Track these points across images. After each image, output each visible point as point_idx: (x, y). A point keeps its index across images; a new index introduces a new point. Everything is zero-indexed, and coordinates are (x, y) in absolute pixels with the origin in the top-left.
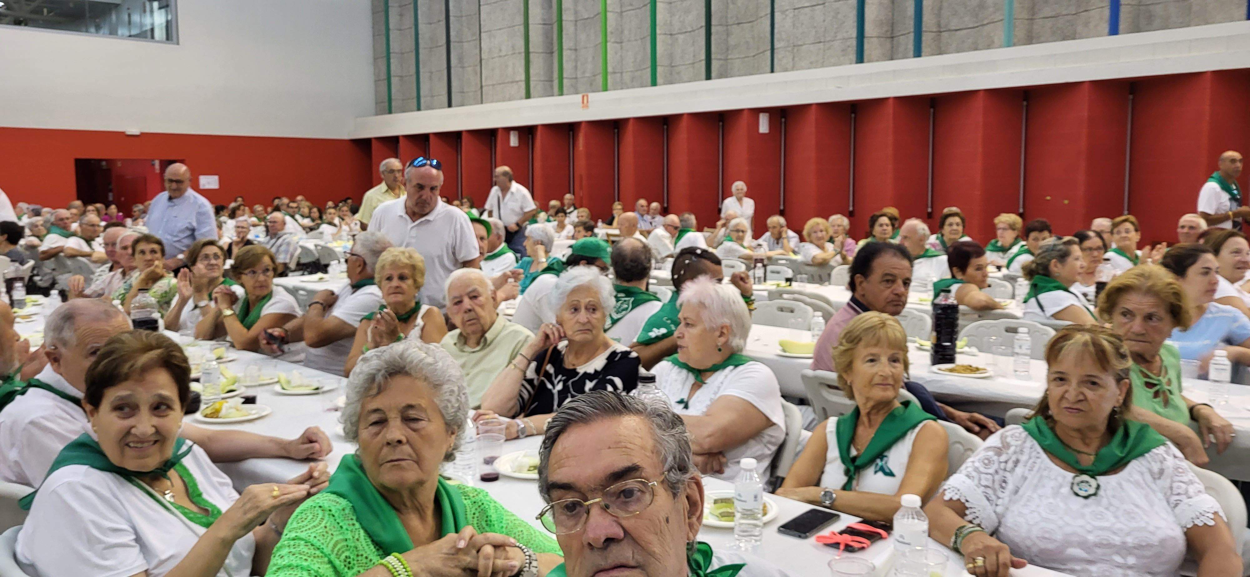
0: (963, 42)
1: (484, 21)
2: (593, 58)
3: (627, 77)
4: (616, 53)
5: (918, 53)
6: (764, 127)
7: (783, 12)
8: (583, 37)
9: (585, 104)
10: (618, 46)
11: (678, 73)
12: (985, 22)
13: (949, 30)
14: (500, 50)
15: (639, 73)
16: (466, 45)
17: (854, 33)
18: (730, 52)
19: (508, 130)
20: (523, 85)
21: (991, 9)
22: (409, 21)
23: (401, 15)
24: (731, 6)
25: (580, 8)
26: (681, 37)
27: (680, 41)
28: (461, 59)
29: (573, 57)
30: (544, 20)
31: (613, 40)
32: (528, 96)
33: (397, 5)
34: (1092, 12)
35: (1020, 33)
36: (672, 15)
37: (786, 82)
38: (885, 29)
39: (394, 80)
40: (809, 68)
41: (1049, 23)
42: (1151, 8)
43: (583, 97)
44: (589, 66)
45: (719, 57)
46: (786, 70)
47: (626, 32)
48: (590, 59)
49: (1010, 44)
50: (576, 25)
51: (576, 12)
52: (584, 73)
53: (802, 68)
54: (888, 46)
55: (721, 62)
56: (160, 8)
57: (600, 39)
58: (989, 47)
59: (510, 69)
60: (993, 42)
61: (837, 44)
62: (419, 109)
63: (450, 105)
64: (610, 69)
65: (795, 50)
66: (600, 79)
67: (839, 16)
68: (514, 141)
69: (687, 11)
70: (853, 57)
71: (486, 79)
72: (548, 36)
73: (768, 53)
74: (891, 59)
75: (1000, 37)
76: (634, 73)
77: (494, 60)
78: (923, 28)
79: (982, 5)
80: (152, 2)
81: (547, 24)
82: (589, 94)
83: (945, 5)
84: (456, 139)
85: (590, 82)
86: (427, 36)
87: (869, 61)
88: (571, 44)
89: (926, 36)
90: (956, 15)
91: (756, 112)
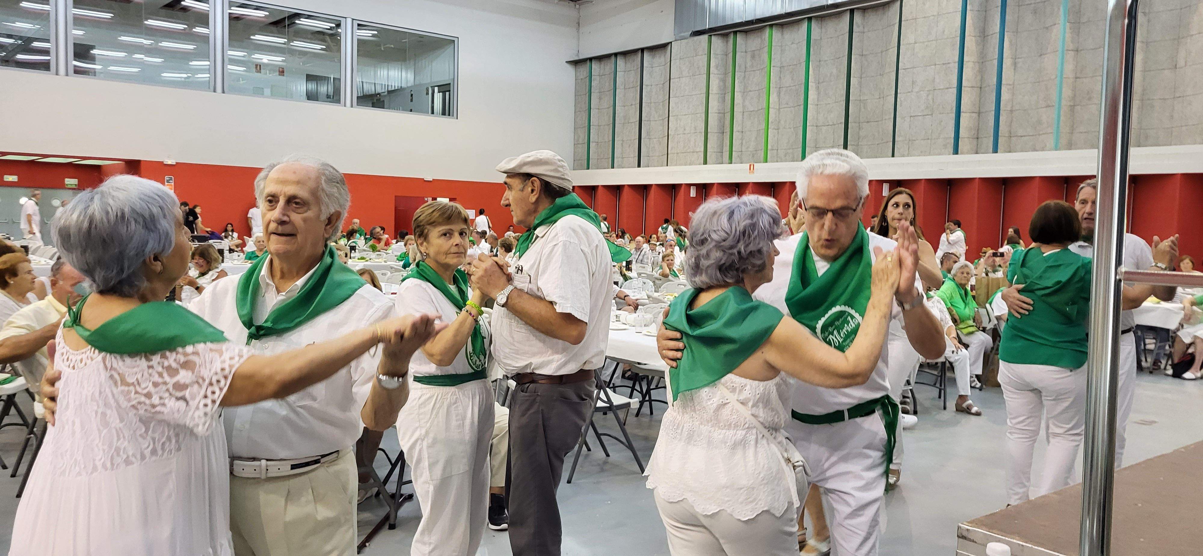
0: (1025, 145)
2: (756, 138)
3: (781, 153)
4: (774, 136)
5: (995, 151)
7: (902, 118)
8: (749, 123)
9: (751, 169)
10: (776, 131)
12: (1041, 133)
13: (1017, 136)
14: (685, 130)
15: (791, 151)
16: (653, 123)
18: (860, 140)
19: (689, 185)
20: (702, 155)
21: (1045, 126)
23: (600, 99)
24: (863, 110)
25: (748, 103)
26: (825, 128)
27: (825, 130)
28: (648, 133)
29: (740, 137)
30: (719, 110)
31: (773, 127)
32: (705, 163)
33: (597, 91)
36: (818, 113)
37: (903, 164)
38: (973, 132)
39: (592, 145)
40: (919, 156)
41: (1083, 136)
43: (750, 165)
44: (753, 144)
45: (853, 143)
46: (903, 156)
47: (782, 122)
48: (753, 139)
49: (1057, 148)
50: (743, 115)
51: (744, 106)
52: (748, 148)
53: (914, 156)
54: (975, 144)
57: (764, 126)
58: (1043, 149)
59: (692, 143)
60: (1046, 146)
61: (940, 141)
62: (613, 167)
63: (639, 166)
64: (769, 147)
65: (910, 143)
66: (762, 154)
67: (943, 123)
68: (692, 193)
69: (831, 111)
70: (951, 150)
71: (672, 149)
72: (721, 121)
73: (891, 144)
74: (977, 153)
75: (1051, 141)
76: (789, 151)
77: (679, 136)
78: (1000, 134)
79: (1039, 122)
80: (433, 88)
81: (722, 113)
82: (755, 164)
83: (1014, 119)
84: (643, 189)
85: (753, 156)
86: (621, 115)
87: (962, 154)
88: (740, 128)
89: (1001, 140)
90: (1021, 126)
91: (881, 182)
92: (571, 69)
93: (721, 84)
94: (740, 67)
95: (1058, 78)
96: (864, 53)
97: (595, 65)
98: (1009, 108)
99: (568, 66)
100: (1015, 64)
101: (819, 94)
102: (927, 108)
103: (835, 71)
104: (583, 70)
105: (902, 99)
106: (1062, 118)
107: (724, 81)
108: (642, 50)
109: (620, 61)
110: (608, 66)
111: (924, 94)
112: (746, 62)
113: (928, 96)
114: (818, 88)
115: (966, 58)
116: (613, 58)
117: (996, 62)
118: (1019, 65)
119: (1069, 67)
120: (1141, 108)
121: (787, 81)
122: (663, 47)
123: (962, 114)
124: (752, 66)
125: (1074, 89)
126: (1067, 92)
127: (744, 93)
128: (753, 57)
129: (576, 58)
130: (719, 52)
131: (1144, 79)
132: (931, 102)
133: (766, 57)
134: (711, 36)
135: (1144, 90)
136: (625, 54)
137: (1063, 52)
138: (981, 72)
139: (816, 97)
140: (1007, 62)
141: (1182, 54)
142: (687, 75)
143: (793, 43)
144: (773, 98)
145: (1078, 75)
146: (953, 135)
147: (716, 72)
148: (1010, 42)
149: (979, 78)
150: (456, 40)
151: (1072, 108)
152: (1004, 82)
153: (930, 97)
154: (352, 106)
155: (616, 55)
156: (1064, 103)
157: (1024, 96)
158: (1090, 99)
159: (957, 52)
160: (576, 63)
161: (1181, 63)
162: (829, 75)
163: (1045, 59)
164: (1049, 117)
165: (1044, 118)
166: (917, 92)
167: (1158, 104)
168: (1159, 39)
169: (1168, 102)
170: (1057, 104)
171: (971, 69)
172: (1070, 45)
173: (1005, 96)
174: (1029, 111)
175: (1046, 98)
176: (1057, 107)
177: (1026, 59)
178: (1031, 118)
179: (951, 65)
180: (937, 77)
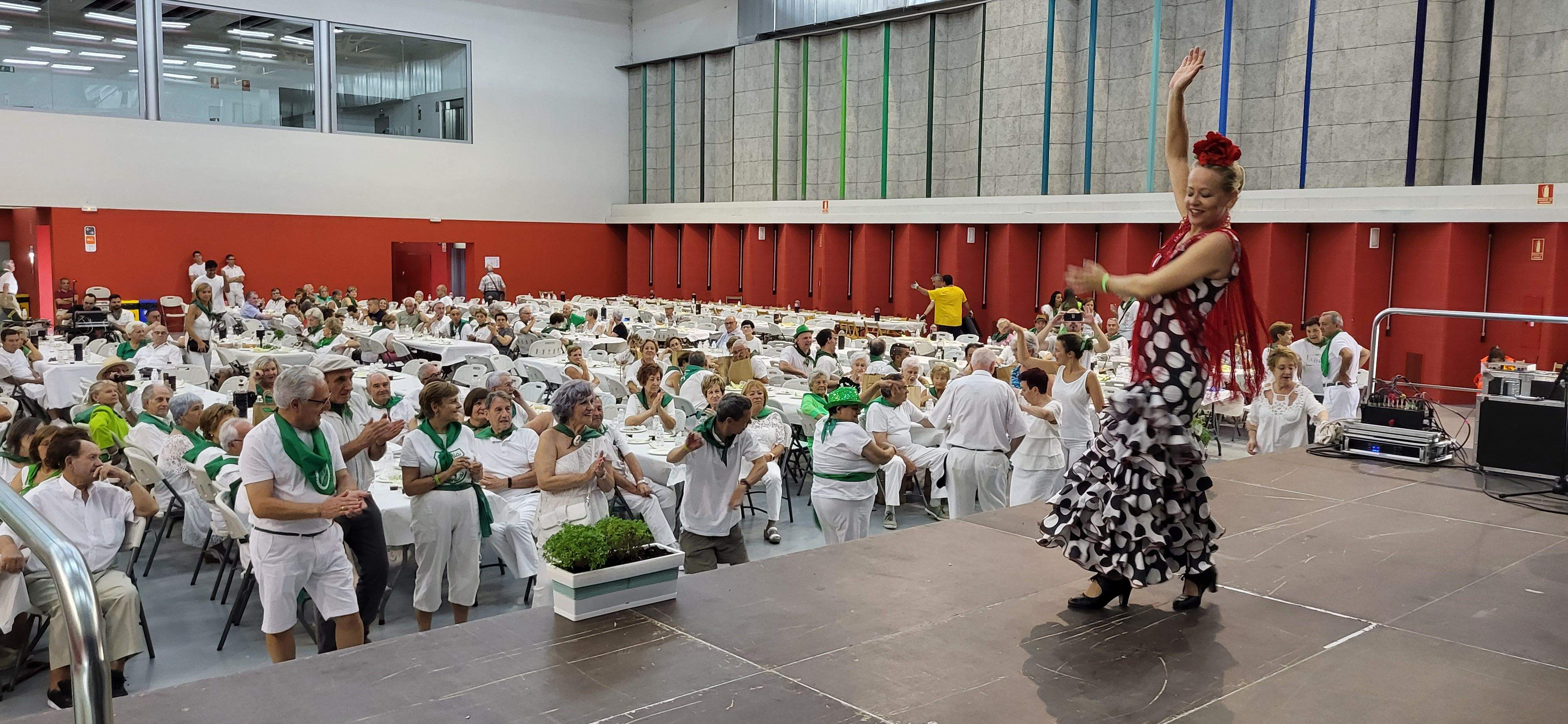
0: (1121, 183)
1: (738, 129)
2: (833, 168)
3: (861, 187)
4: (852, 166)
5: (1087, 191)
6: (971, 238)
7: (988, 149)
8: (824, 150)
9: (825, 208)
10: (854, 160)
11: (905, 187)
12: (1136, 170)
13: (1111, 173)
14: (751, 156)
15: (870, 185)
16: (718, 146)
17: (1040, 171)
18: (946, 173)
19: (757, 226)
20: (771, 188)
21: (1140, 161)
22: (665, 119)
23: (658, 114)
24: (948, 137)
25: (822, 125)
26: (907, 158)
27: (907, 162)
28: (713, 160)
29: (815, 166)
30: (791, 132)
31: (850, 155)
32: (775, 198)
33: (653, 105)
35: (1159, 180)
36: (900, 139)
37: (988, 204)
38: (1065, 167)
39: (649, 172)
40: (1007, 195)
43: (824, 202)
44: (829, 175)
45: (936, 178)
46: (989, 195)
47: (861, 149)
48: (830, 170)
49: (1150, 190)
50: (818, 139)
51: (819, 128)
52: (825, 179)
53: (1001, 195)
54: (1066, 183)
55: (940, 182)
56: (452, 108)
57: (840, 153)
58: (1138, 190)
59: (759, 173)
60: (1140, 187)
61: (1027, 177)
62: (673, 201)
63: (702, 200)
64: (847, 180)
65: (996, 180)
66: (838, 187)
67: (1030, 157)
68: (762, 235)
69: (913, 137)
70: (1039, 189)
71: (737, 179)
72: (794, 146)
73: (976, 181)
74: (1070, 193)
75: (1144, 182)
76: (869, 184)
77: (746, 164)
78: (1092, 171)
79: (1134, 157)
80: (444, 103)
81: (793, 136)
82: (829, 201)
83: (1109, 153)
84: (706, 230)
85: (830, 190)
86: (682, 135)
87: (1051, 194)
88: (814, 156)
89: (1094, 178)
90: (1116, 161)
91: (965, 227)
92: (622, 77)
93: (793, 100)
94: (813, 80)
95: (1152, 106)
96: (949, 68)
97: (650, 73)
98: (1102, 139)
99: (618, 72)
100: (1109, 86)
101: (901, 116)
102: (1014, 137)
103: (917, 88)
104: (638, 78)
105: (987, 126)
106: (1157, 153)
107: (796, 96)
108: (703, 55)
109: (679, 69)
110: (665, 74)
111: (1009, 120)
112: (820, 73)
113: (1014, 122)
114: (899, 109)
115: (1054, 79)
116: (670, 63)
117: (1087, 84)
118: (1113, 87)
121: (866, 99)
122: (727, 52)
123: (1051, 146)
124: (827, 79)
127: (819, 112)
128: (828, 68)
129: (630, 63)
130: (789, 60)
131: (1242, 109)
132: (1017, 131)
133: (840, 68)
134: (779, 40)
136: (685, 59)
137: (1156, 75)
138: (1073, 94)
139: (898, 119)
140: (1099, 85)
141: (1281, 81)
142: (753, 88)
143: (871, 53)
144: (850, 119)
147: (786, 85)
148: (1103, 59)
149: (1070, 102)
150: (468, 44)
152: (1095, 108)
153: (1017, 123)
154: (331, 132)
155: (673, 60)
157: (1118, 125)
159: (1044, 71)
160: (629, 69)
161: (1280, 91)
162: (911, 93)
163: (1140, 82)
164: (1143, 151)
165: (1139, 154)
166: (1003, 118)
167: (1256, 138)
168: (1258, 61)
169: (1267, 136)
170: (1150, 137)
171: (1060, 92)
172: (1165, 65)
173: (1097, 125)
174: (1124, 143)
175: (1140, 130)
176: (1150, 141)
177: (1120, 81)
178: (1126, 151)
179: (1038, 86)
180: (1024, 100)
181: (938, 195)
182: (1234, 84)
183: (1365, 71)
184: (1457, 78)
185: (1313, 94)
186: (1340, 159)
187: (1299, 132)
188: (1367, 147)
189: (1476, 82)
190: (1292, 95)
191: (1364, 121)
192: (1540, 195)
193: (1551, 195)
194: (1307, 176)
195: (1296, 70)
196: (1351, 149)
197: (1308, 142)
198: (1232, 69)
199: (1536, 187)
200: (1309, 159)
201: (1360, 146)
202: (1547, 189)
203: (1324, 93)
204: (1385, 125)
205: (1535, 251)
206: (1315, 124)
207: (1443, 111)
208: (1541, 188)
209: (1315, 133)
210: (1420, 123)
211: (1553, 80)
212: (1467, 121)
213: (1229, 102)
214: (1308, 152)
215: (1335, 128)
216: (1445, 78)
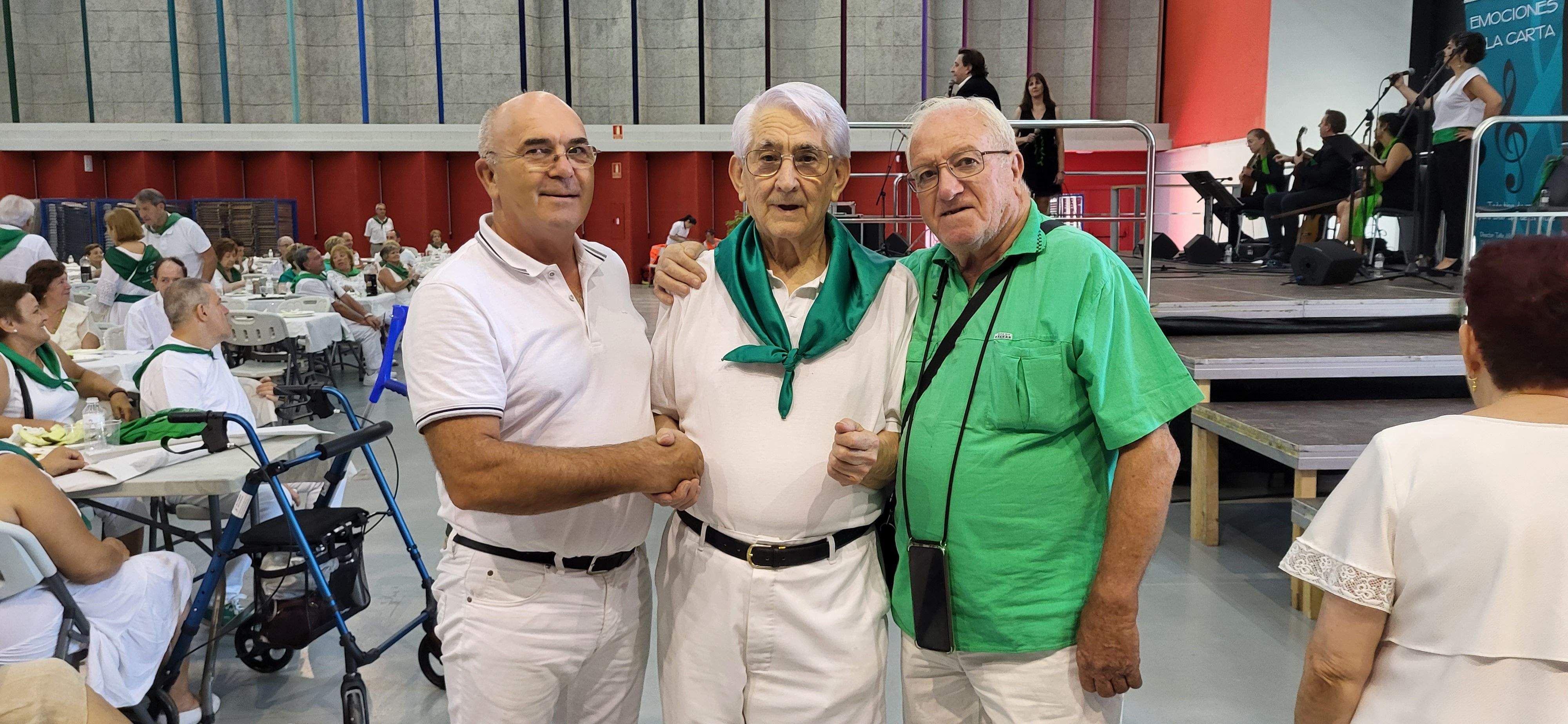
0: (261, 116)
5: (228, 120)
6: (88, 167)
7: (99, 73)
12: (278, 103)
13: (249, 105)
17: (172, 98)
18: (35, 98)
21: (281, 95)
24: (34, 58)
34: (351, 106)
35: (304, 114)
37: (110, 132)
38: (197, 97)
40: (130, 122)
41: (322, 109)
42: (386, 107)
45: (25, 101)
46: (107, 121)
49: (298, 122)
53: (123, 121)
54: (200, 110)
55: (27, 106)
58: (282, 121)
60: (285, 117)
61: (156, 105)
65: (115, 106)
67: (157, 83)
70: (172, 117)
73: (87, 105)
74: (204, 122)
75: (290, 113)
78: (230, 102)
79: (274, 90)
83: (245, 86)
87: (187, 122)
89: (233, 109)
90: (253, 93)
91: (81, 154)
95: (291, 44)
98: (236, 72)
100: (237, 22)
102: (134, 63)
105: (96, 49)
106: (300, 88)
111: (126, 46)
113: (132, 48)
115: (177, 8)
117: (215, 17)
118: (243, 24)
119: (300, 33)
120: (377, 84)
123: (181, 75)
125: (307, 57)
126: (301, 60)
131: (377, 54)
132: (138, 57)
135: (378, 65)
137: (291, 15)
138: (197, 25)
140: (228, 20)
141: (409, 34)
145: (310, 43)
146: (173, 99)
149: (195, 33)
151: (308, 78)
152: (227, 42)
153: (136, 50)
156: (299, 72)
157: (252, 59)
158: (326, 70)
161: (409, 42)
163: (273, 21)
164: (284, 86)
165: (279, 86)
166: (116, 43)
167: (392, 81)
168: (385, 15)
169: (402, 80)
170: (292, 72)
171: (184, 22)
172: (299, 9)
173: (231, 58)
174: (261, 77)
175: (279, 65)
176: (292, 76)
177: (250, 18)
178: (264, 85)
179: (159, 14)
180: (142, 26)
181: (28, 120)
182: (369, 32)
183: (483, 33)
184: (547, 46)
185: (443, 48)
186: (471, 101)
187: (434, 78)
188: (491, 93)
189: (563, 49)
190: (423, 47)
191: (486, 72)
192: (615, 133)
193: (621, 132)
194: (445, 114)
195: (425, 26)
196: (479, 94)
197: (444, 87)
198: (367, 19)
199: (611, 127)
200: (445, 100)
201: (485, 92)
202: (618, 130)
203: (452, 47)
204: (503, 77)
205: (615, 171)
206: (447, 72)
207: (539, 69)
208: (615, 128)
209: (448, 79)
210: (528, 77)
211: (609, 53)
212: (558, 78)
213: (367, 47)
214: (444, 95)
215: (464, 76)
216: (538, 44)
